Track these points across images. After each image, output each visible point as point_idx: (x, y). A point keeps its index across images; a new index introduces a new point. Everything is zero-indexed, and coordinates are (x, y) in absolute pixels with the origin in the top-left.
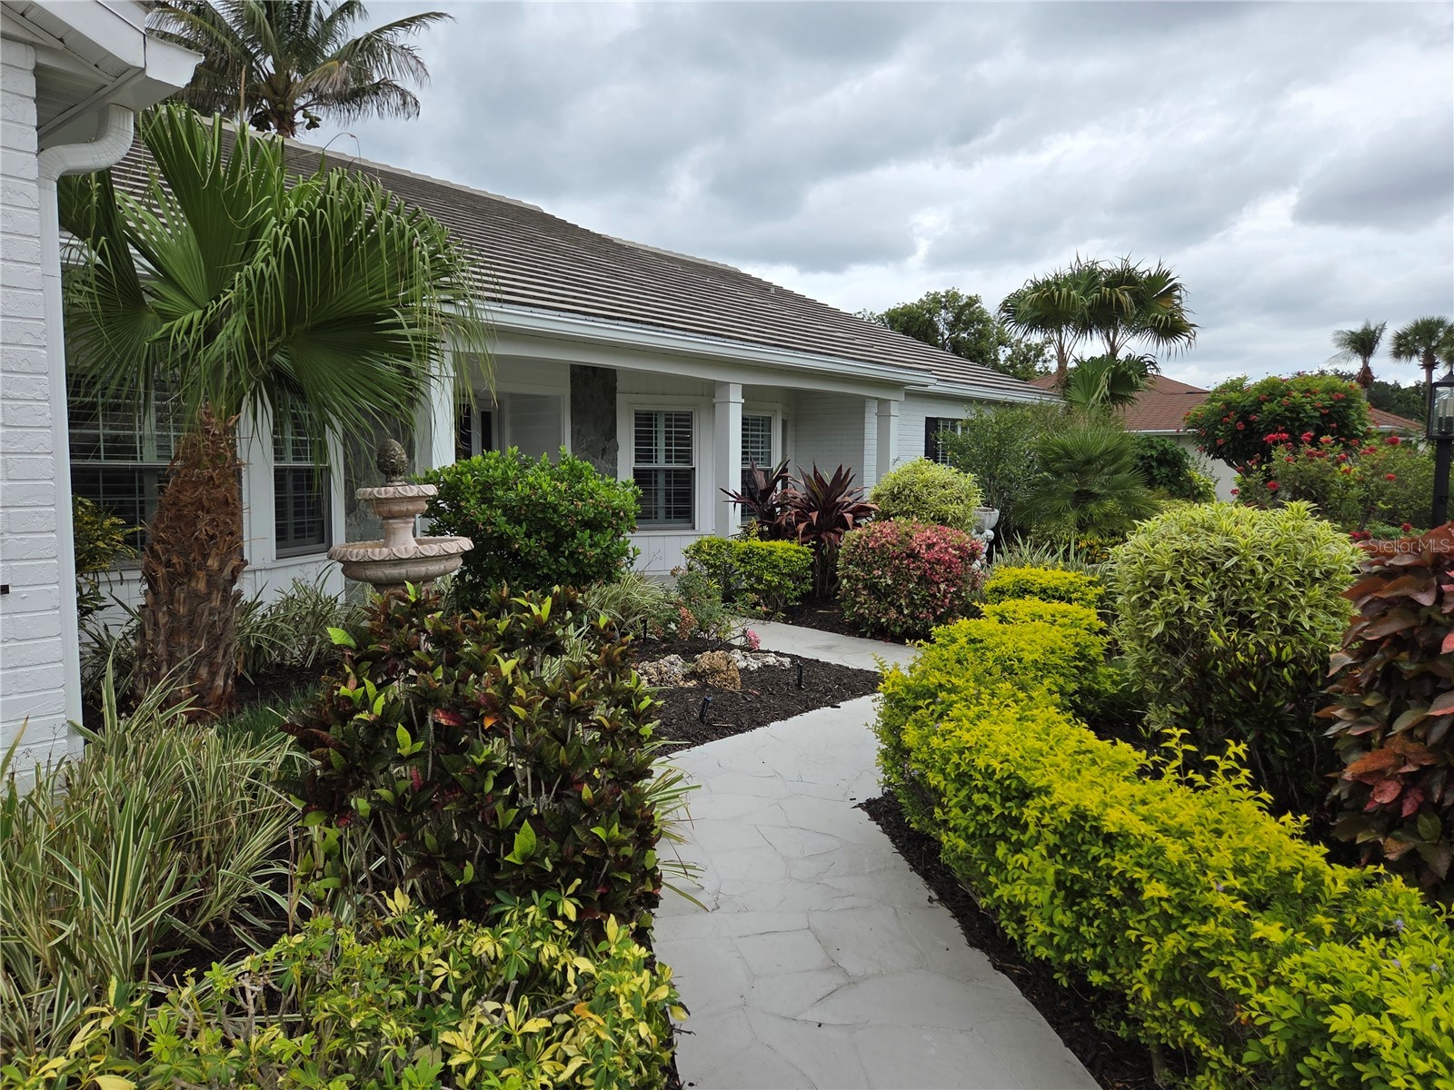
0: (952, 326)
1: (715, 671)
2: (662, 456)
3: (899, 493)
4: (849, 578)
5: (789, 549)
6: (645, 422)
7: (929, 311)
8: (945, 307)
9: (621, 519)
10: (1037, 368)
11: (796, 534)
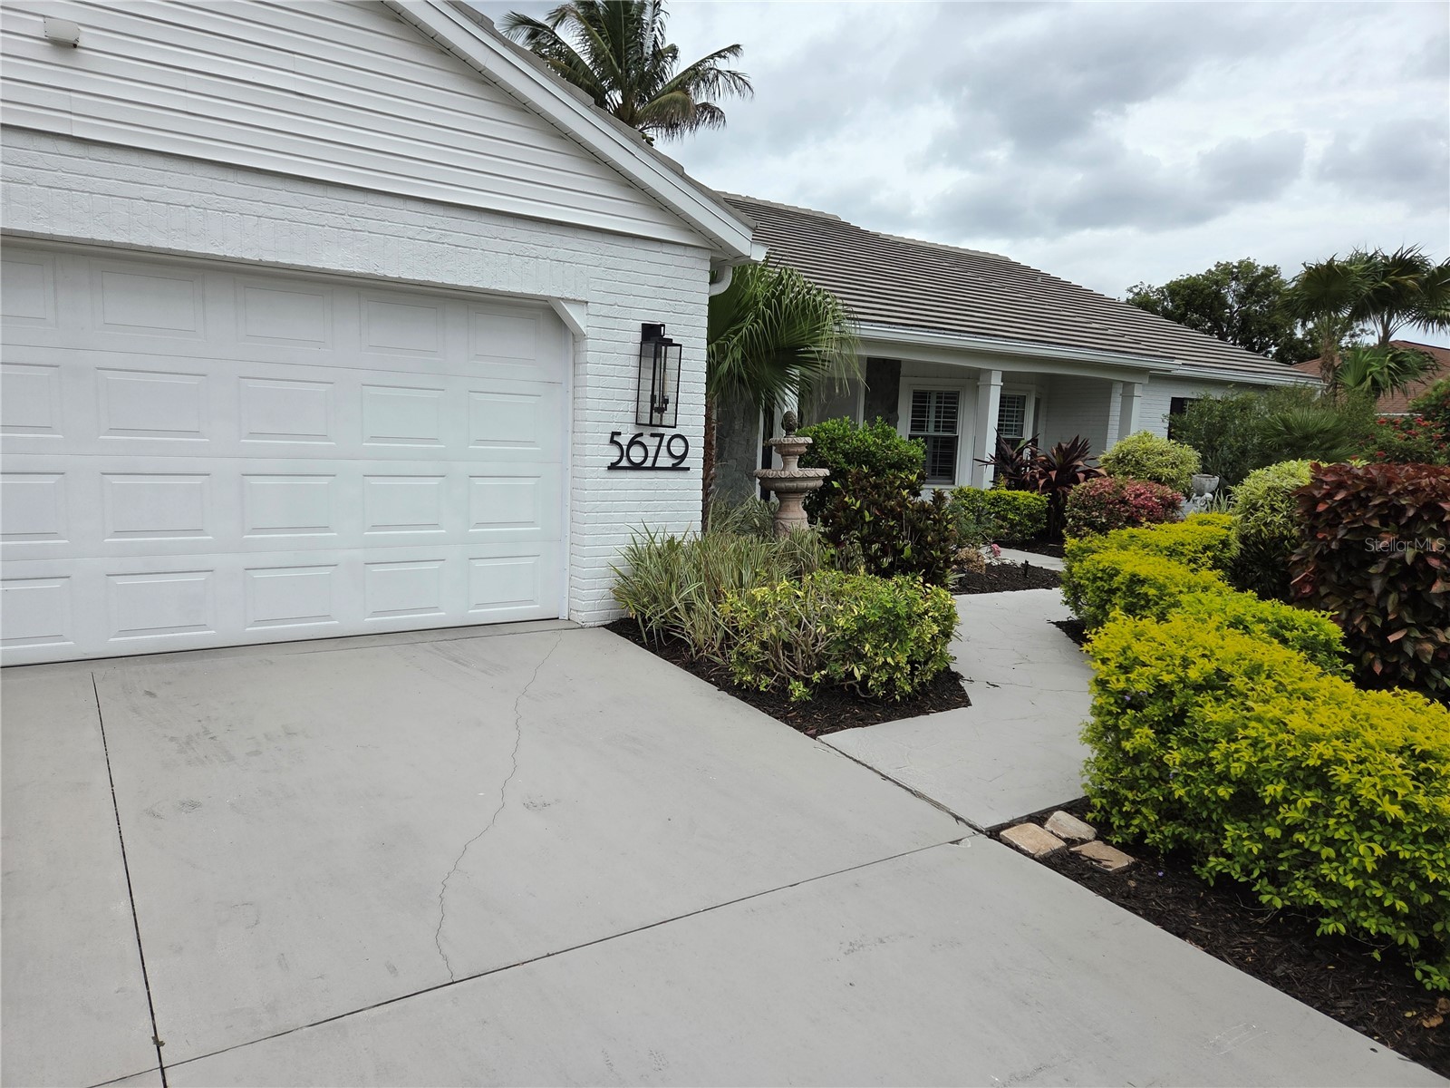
0: (1242, 299)
1: (969, 561)
2: (932, 426)
3: (1123, 457)
4: (1074, 518)
5: (1028, 497)
6: (920, 399)
7: (1216, 283)
8: (1236, 279)
9: (914, 463)
10: (1343, 343)
11: (1037, 487)
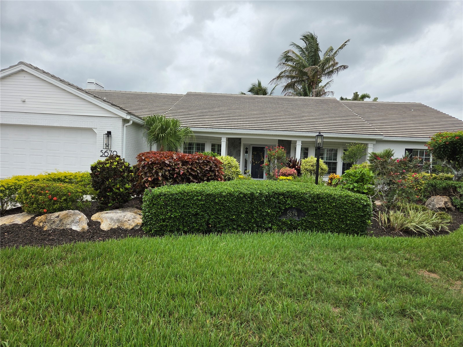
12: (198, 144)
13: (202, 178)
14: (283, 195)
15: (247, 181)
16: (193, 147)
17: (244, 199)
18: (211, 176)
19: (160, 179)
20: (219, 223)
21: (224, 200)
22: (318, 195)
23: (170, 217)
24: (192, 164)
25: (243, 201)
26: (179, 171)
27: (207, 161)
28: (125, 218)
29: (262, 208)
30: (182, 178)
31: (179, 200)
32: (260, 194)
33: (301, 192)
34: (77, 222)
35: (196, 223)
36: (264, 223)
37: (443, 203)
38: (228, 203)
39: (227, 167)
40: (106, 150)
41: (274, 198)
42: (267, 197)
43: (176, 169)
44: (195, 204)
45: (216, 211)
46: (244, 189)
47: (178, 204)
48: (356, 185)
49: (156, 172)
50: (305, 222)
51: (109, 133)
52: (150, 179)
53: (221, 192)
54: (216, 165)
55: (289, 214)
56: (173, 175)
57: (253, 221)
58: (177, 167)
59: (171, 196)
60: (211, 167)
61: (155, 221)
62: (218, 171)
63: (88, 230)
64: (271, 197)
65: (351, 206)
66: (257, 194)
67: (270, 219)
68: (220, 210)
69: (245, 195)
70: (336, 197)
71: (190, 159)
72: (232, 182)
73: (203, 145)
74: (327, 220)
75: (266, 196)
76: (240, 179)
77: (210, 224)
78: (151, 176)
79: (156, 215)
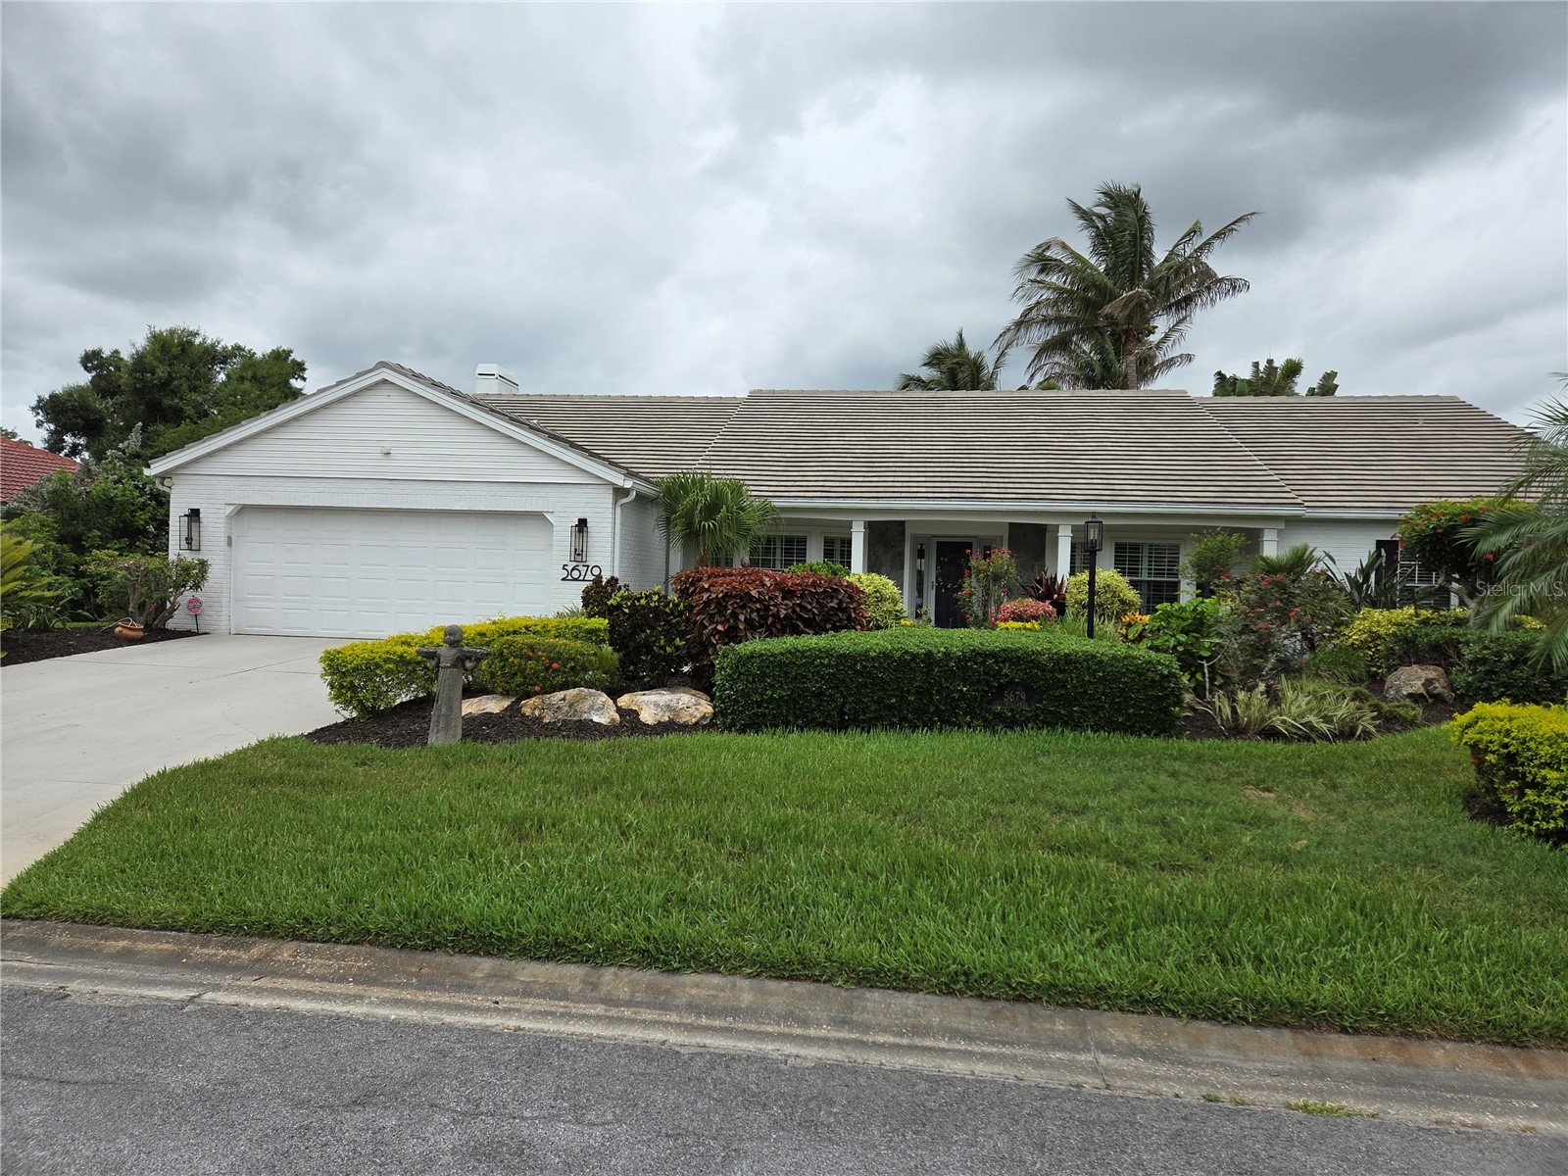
12: (789, 540)
13: (822, 624)
14: (993, 657)
15: (918, 631)
16: (775, 549)
17: (913, 665)
18: (840, 620)
19: (741, 627)
20: (864, 713)
21: (873, 666)
22: (1067, 655)
23: (772, 698)
24: (802, 597)
25: (911, 669)
26: (778, 611)
27: (831, 588)
28: (681, 703)
29: (951, 684)
30: (782, 625)
31: (787, 665)
32: (944, 654)
33: (1032, 651)
34: (599, 709)
35: (820, 711)
36: (956, 715)
37: (1419, 683)
38: (880, 672)
39: (871, 600)
40: (575, 564)
41: (976, 663)
42: (960, 661)
43: (772, 608)
44: (818, 673)
45: (856, 687)
46: (912, 645)
47: (786, 673)
48: (1182, 638)
49: (735, 615)
50: (1042, 713)
51: (582, 524)
52: (720, 628)
53: (867, 651)
54: (851, 597)
55: (1009, 698)
56: (766, 620)
57: (932, 709)
58: (772, 603)
59: (772, 659)
60: (841, 602)
61: (742, 706)
62: (854, 609)
63: (621, 723)
64: (969, 661)
65: (1134, 678)
66: (940, 655)
67: (968, 707)
68: (865, 685)
69: (914, 657)
70: (1105, 659)
71: (797, 585)
72: (888, 632)
73: (803, 541)
74: (1086, 707)
75: (959, 657)
76: (905, 626)
77: (845, 714)
78: (722, 623)
79: (745, 694)
